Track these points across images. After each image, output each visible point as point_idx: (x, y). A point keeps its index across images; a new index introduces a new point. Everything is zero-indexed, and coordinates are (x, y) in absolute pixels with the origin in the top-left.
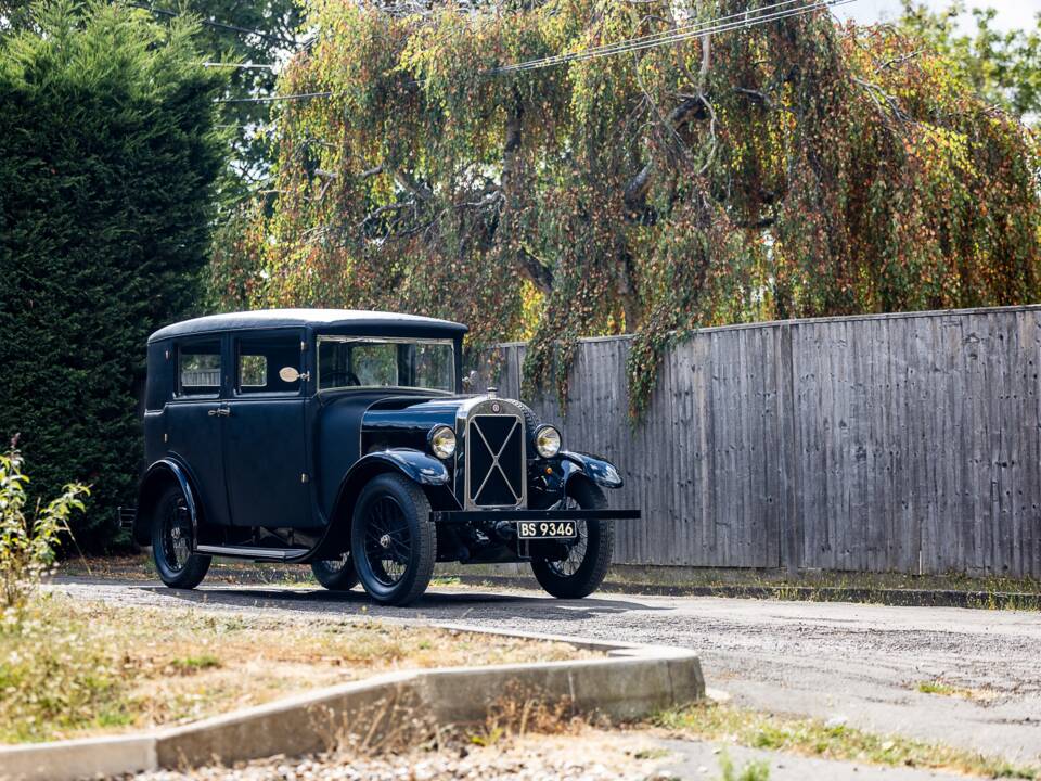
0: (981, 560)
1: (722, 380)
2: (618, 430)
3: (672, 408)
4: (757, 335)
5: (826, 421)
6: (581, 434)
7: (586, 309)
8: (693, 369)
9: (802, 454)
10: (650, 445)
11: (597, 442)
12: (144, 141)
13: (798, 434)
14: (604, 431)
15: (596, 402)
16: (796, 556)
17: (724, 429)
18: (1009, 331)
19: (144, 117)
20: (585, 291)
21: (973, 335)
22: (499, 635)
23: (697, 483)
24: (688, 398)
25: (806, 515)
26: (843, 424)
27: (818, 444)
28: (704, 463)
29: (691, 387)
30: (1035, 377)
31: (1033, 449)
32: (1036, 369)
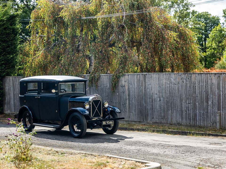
0: (184, 121)
1: (131, 84)
2: (109, 93)
3: (121, 89)
4: (138, 76)
5: (153, 93)
6: (101, 93)
7: (102, 68)
8: (125, 82)
9: (148, 99)
10: (116, 96)
11: (105, 95)
12: (3, 28)
13: (147, 96)
14: (106, 93)
15: (104, 87)
16: (147, 119)
17: (132, 94)
18: (190, 77)
19: (3, 23)
20: (102, 64)
21: (183, 78)
22: (119, 158)
23: (126, 104)
24: (124, 87)
25: (149, 111)
26: (156, 94)
27: (151, 97)
28: (127, 100)
29: (125, 85)
30: (195, 87)
31: (195, 100)
32: (196, 85)
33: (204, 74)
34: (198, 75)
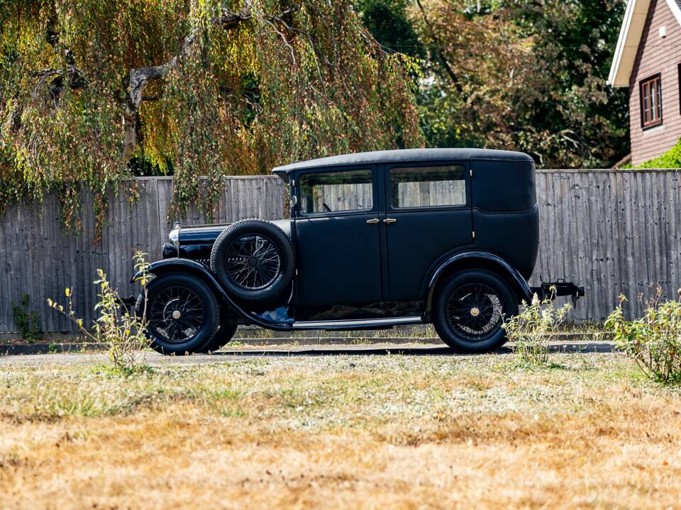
18: (604, 183)
21: (577, 185)
30: (623, 210)
31: (622, 250)
32: (625, 206)
33: (654, 174)
34: (633, 177)
